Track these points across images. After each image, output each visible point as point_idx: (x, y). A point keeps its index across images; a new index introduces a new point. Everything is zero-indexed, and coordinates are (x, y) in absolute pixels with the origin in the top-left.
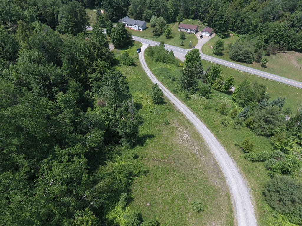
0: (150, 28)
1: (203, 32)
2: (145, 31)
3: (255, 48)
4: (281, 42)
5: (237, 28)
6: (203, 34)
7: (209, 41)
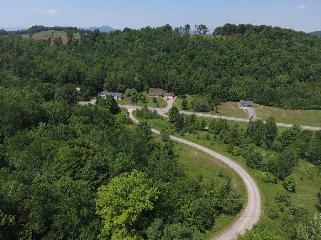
0: (126, 97)
1: (168, 96)
2: (123, 100)
3: (208, 102)
4: (221, 96)
5: (190, 91)
6: (169, 97)
7: (175, 101)
